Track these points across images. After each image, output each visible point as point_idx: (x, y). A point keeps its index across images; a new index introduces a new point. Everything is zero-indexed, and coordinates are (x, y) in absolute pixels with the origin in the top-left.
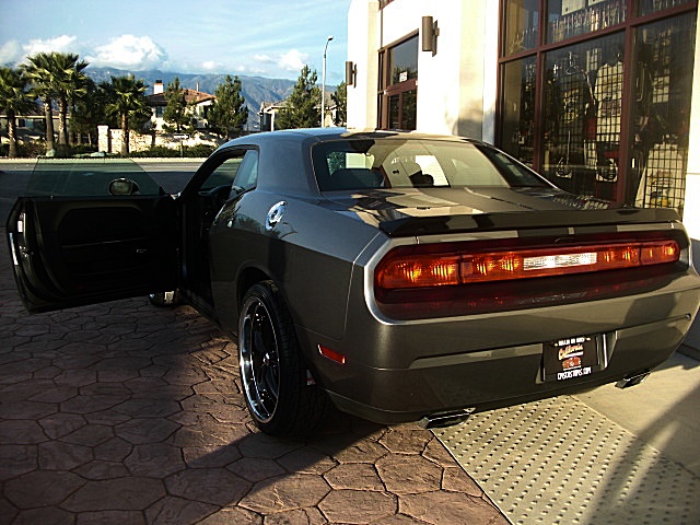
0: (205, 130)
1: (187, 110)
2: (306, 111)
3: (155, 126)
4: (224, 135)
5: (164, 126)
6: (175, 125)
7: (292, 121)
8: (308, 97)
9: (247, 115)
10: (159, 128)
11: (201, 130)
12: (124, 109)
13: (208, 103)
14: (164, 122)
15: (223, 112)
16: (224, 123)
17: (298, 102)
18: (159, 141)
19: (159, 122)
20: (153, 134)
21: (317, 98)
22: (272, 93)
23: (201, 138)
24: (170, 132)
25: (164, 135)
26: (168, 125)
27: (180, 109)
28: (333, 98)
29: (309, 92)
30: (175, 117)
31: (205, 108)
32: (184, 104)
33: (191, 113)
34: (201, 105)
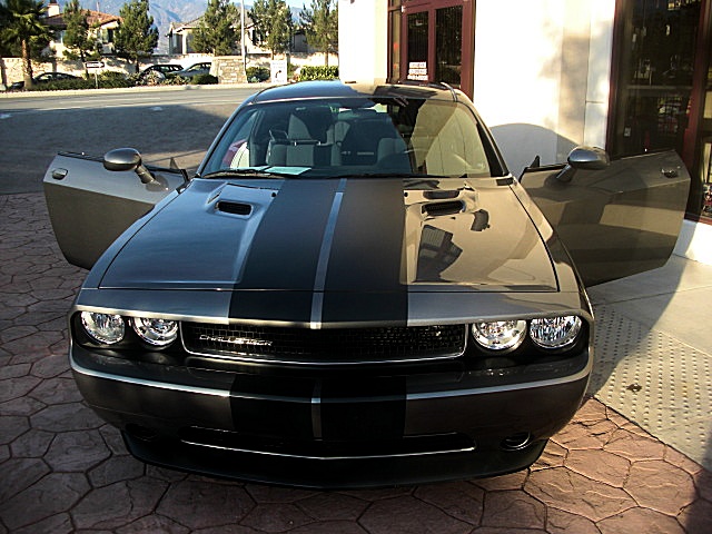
0: (113, 55)
1: (90, 33)
2: (222, 31)
3: (54, 52)
4: (133, 60)
5: (66, 53)
6: (78, 51)
7: (207, 43)
8: (224, 15)
9: (157, 38)
10: (59, 55)
11: (107, 55)
12: (25, 33)
13: (114, 25)
14: (65, 48)
15: (131, 35)
16: (133, 47)
17: (213, 21)
18: (61, 69)
19: (59, 48)
20: (53, 61)
21: (233, 17)
22: (168, 12)
23: (109, 63)
24: (72, 58)
25: (66, 62)
26: (70, 51)
27: (83, 33)
28: (249, 15)
29: (224, 9)
30: (78, 42)
31: (110, 31)
32: (86, 26)
33: (95, 36)
34: (105, 27)
